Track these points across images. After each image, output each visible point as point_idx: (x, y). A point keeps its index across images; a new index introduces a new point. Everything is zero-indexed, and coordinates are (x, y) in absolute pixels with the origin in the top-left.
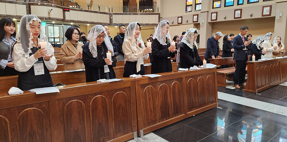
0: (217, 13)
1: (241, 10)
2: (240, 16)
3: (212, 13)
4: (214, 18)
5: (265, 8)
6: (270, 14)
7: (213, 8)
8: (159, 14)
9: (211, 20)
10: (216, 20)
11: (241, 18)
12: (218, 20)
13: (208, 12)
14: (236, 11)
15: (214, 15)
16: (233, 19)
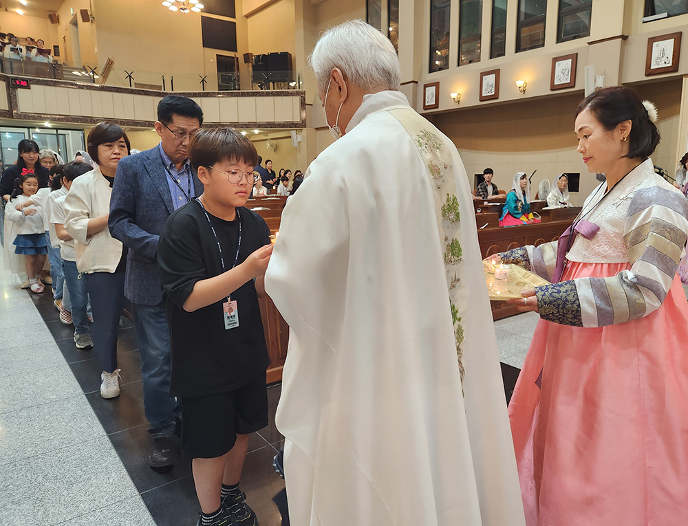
0: (437, 84)
1: (497, 72)
2: (493, 93)
3: (426, 86)
4: (431, 101)
5: (559, 65)
6: (572, 84)
7: (430, 73)
8: (302, 95)
9: (426, 108)
10: (436, 106)
11: (497, 98)
12: (441, 108)
13: (417, 82)
14: (484, 77)
15: (431, 91)
16: (476, 102)
